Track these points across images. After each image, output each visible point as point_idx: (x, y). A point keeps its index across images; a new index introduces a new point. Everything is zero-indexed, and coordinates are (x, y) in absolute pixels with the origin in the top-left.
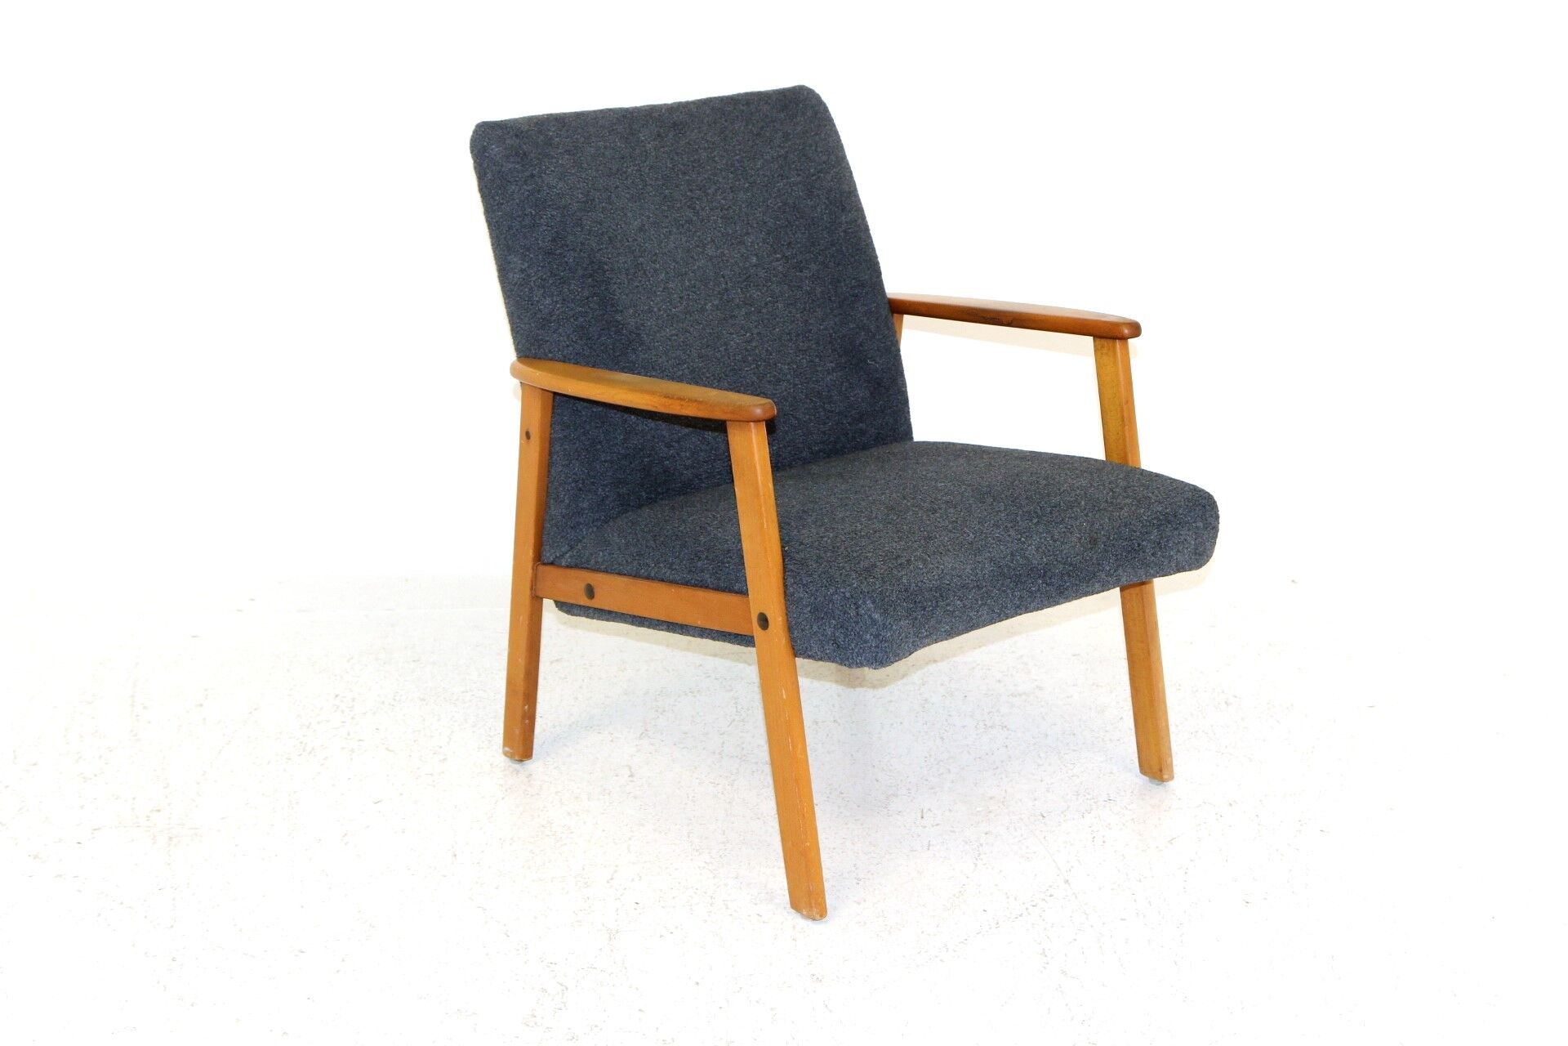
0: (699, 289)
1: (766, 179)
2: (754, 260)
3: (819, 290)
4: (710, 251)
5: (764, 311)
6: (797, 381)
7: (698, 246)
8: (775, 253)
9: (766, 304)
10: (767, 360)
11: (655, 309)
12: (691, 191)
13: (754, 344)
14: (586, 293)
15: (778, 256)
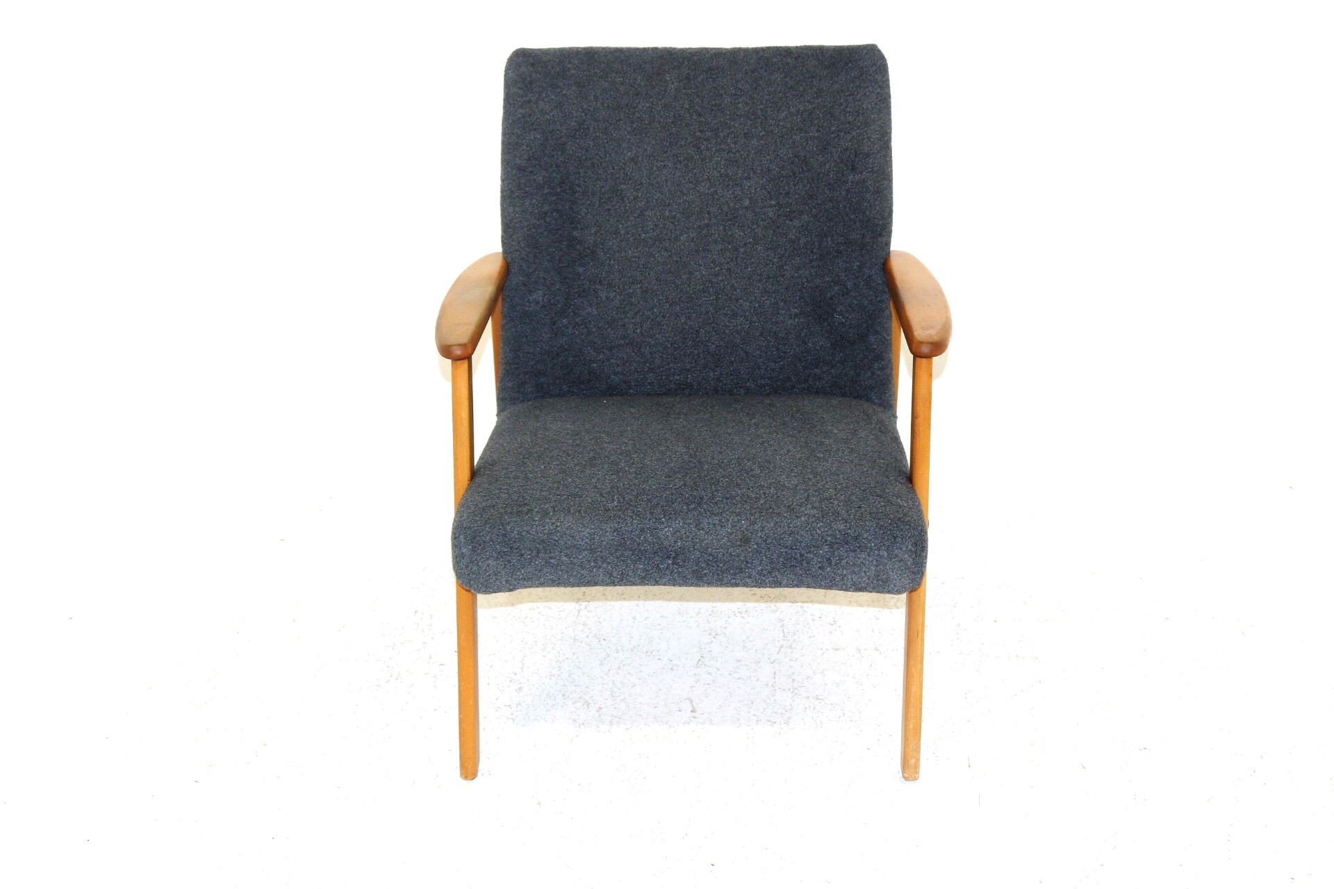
0: (679, 220)
1: (785, 130)
2: (747, 203)
3: (803, 240)
4: (703, 188)
5: (742, 250)
6: (755, 318)
7: (691, 182)
8: (771, 199)
9: (746, 244)
10: (729, 295)
11: (622, 232)
12: (701, 131)
13: (720, 278)
14: (546, 208)
15: (772, 202)
